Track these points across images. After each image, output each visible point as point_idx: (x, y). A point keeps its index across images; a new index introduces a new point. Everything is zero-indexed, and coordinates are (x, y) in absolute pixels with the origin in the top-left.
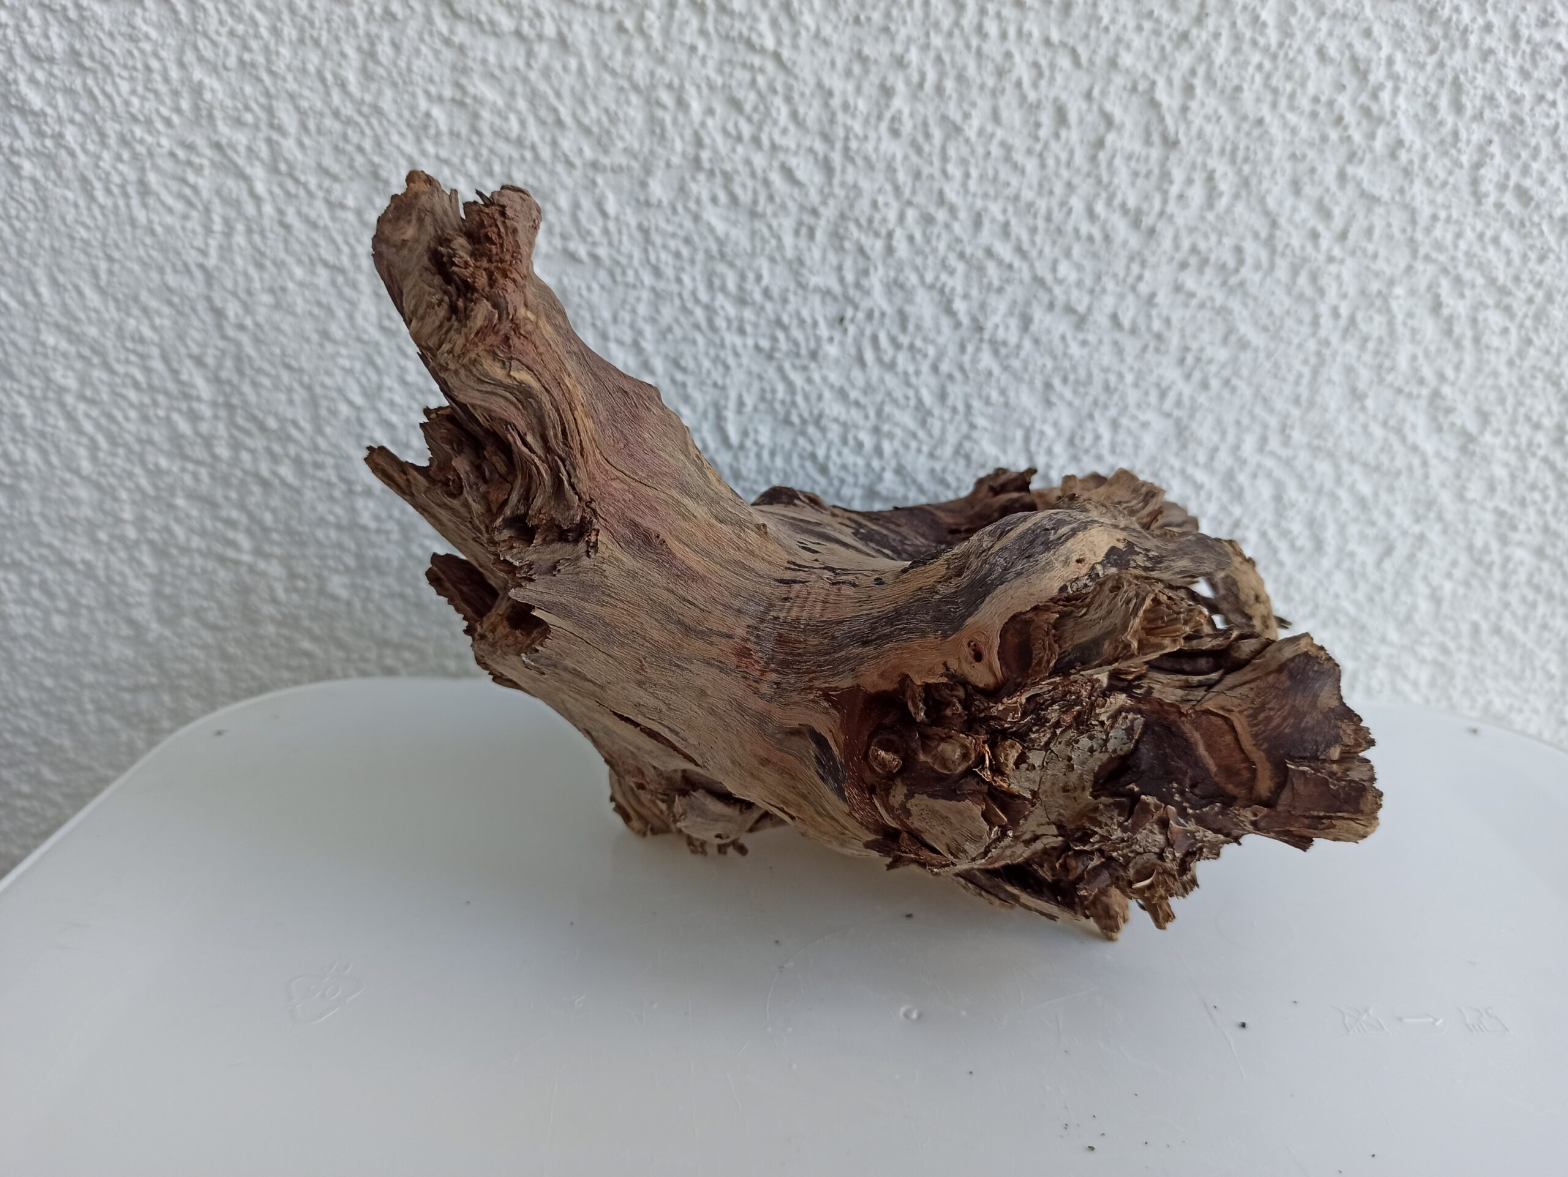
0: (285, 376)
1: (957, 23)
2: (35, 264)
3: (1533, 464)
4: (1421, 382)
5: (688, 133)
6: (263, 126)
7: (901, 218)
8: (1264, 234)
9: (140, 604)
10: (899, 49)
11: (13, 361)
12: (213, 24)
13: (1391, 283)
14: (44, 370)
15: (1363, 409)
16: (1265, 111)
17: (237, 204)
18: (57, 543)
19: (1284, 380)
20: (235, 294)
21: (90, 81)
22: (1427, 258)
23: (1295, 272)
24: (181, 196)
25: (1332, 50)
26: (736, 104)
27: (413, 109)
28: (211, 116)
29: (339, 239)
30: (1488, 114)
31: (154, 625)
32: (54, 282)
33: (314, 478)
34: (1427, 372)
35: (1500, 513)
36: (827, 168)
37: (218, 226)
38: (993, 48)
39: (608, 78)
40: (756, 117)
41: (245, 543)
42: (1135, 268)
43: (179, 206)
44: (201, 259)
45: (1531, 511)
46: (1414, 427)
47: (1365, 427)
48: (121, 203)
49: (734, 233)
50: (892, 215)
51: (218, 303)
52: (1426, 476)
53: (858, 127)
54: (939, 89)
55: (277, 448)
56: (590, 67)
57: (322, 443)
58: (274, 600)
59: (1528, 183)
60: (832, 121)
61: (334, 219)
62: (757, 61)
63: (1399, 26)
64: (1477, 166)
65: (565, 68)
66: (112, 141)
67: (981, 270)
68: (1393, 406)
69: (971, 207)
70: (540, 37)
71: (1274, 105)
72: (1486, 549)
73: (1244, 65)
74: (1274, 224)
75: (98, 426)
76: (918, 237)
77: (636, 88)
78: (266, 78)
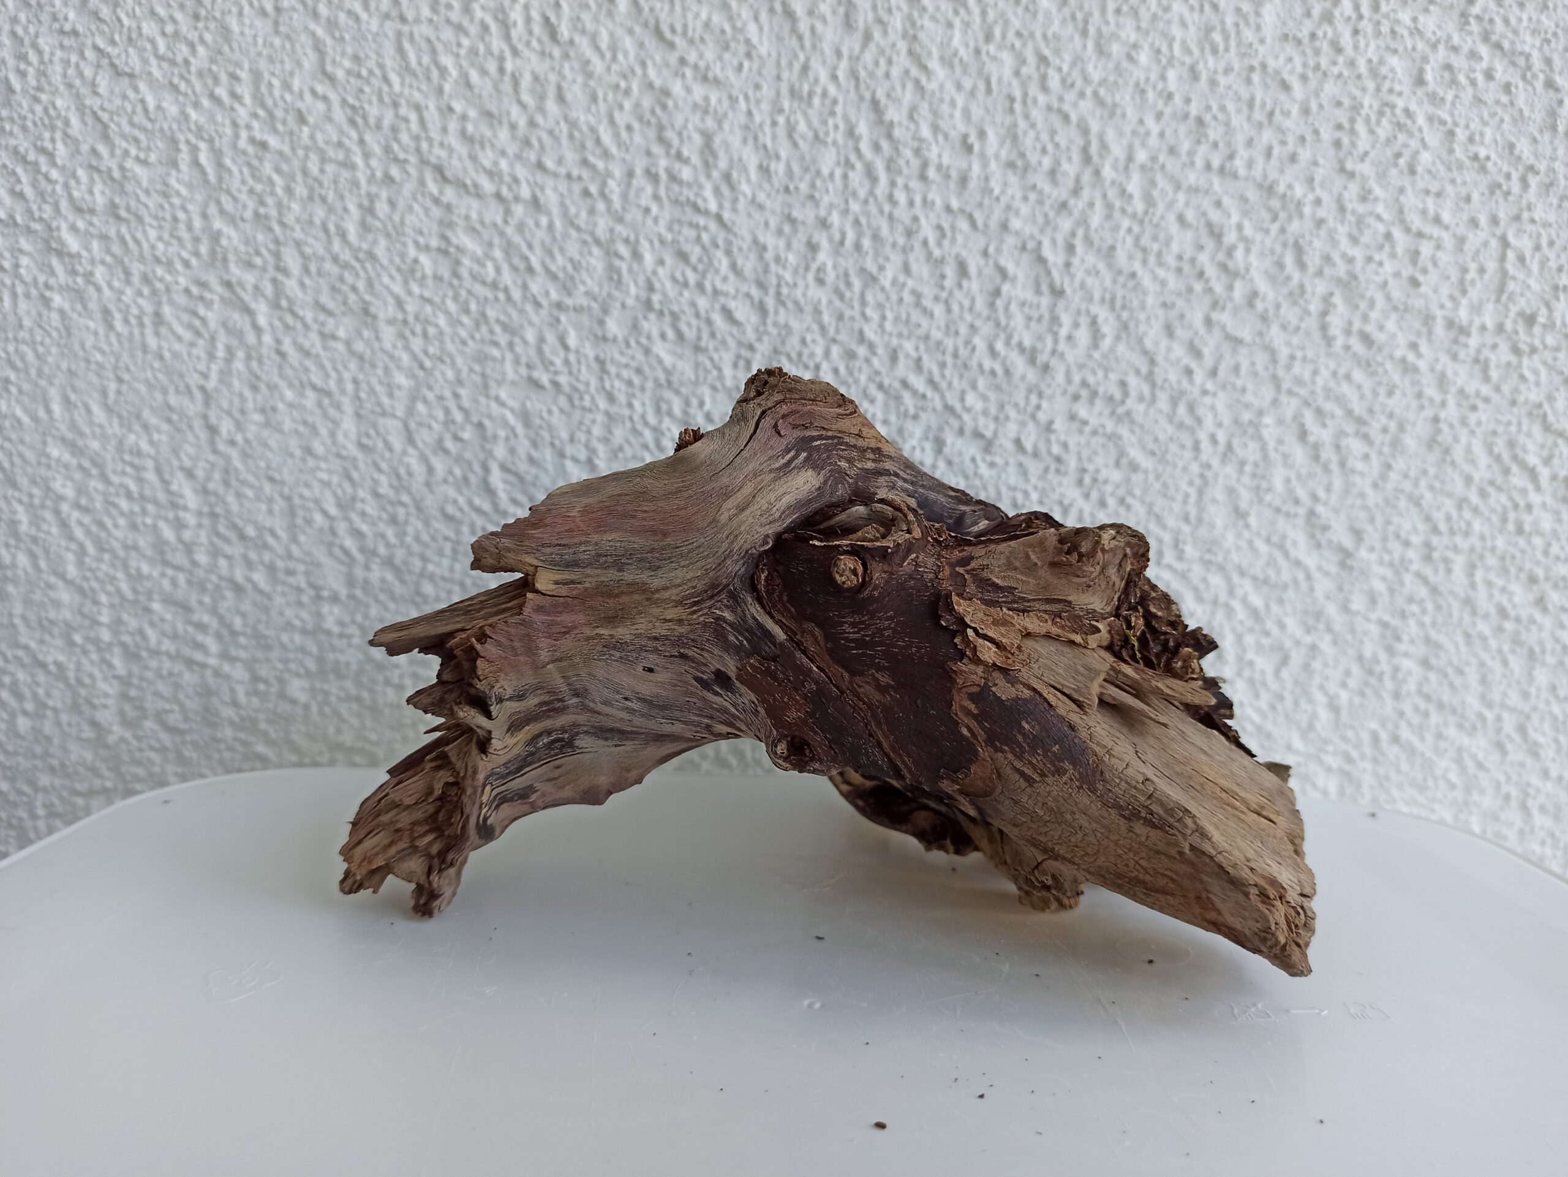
0: (268, 488)
1: (871, 193)
2: (51, 384)
3: (1408, 578)
4: (1297, 502)
5: (641, 279)
6: (270, 268)
7: (827, 353)
8: (1144, 370)
9: (105, 706)
10: (822, 213)
11: (18, 471)
12: (235, 183)
13: (1260, 413)
14: (45, 480)
15: (1247, 526)
16: (1137, 266)
17: (239, 334)
18: (33, 645)
19: (1173, 499)
20: (229, 413)
21: (124, 230)
22: (1290, 392)
23: (1174, 402)
24: (190, 327)
25: (1190, 216)
26: (683, 256)
27: (403, 256)
28: (225, 260)
29: (328, 365)
30: (1327, 271)
31: (115, 728)
32: (67, 401)
33: (284, 583)
34: (1302, 493)
35: (1385, 625)
36: (762, 310)
37: (221, 353)
38: (902, 213)
39: (573, 233)
40: (700, 267)
41: (213, 647)
42: (1034, 399)
43: (187, 336)
44: (202, 382)
45: (1412, 622)
46: (1295, 543)
47: (1250, 543)
48: (136, 332)
49: (680, 364)
50: (819, 351)
51: (213, 420)
52: (1312, 589)
53: (788, 276)
54: (858, 247)
55: (253, 556)
56: (558, 224)
57: (295, 551)
58: (235, 703)
59: (1369, 328)
60: (766, 271)
61: (325, 348)
62: (702, 221)
63: (1244, 199)
64: (1324, 314)
65: (537, 225)
66: (136, 279)
67: (898, 399)
68: (1273, 523)
69: (887, 345)
70: (517, 199)
71: (1145, 262)
72: (1376, 660)
73: (1116, 228)
74: (1152, 362)
75: (88, 532)
76: (842, 370)
77: (597, 242)
78: (277, 228)
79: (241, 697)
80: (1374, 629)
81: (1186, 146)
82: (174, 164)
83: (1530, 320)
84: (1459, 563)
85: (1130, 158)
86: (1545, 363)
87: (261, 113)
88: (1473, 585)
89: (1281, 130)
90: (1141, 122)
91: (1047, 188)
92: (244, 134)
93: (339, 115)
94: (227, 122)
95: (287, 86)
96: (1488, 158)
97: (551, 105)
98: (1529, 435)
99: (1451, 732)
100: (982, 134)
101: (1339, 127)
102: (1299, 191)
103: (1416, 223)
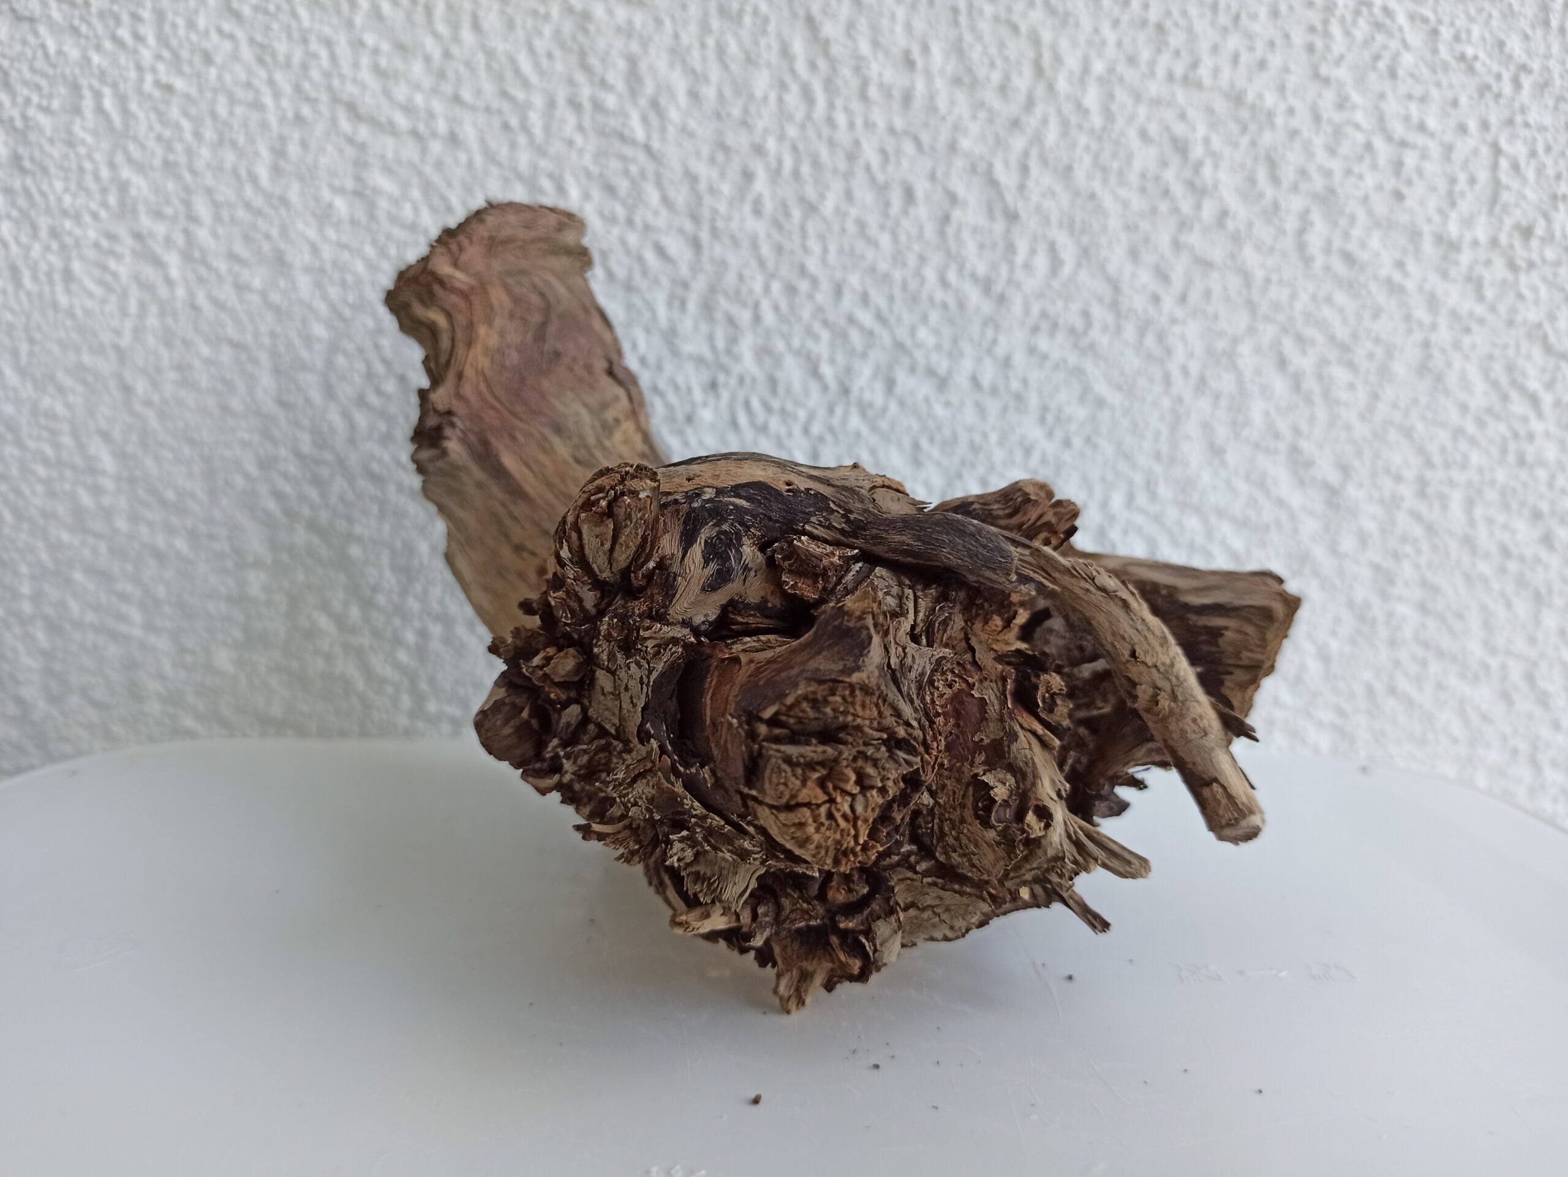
0: (187, 450)
1: (809, 117)
4: (1277, 436)
6: (181, 218)
7: (767, 289)
8: (1108, 298)
9: (30, 682)
10: (757, 139)
12: (142, 130)
13: (1235, 341)
15: (1224, 464)
16: (1097, 187)
17: (152, 289)
19: (1143, 436)
20: (144, 372)
22: (1267, 319)
23: (1142, 332)
24: (101, 282)
25: (1153, 129)
27: (317, 200)
28: (134, 210)
30: (1302, 185)
33: (207, 549)
34: (1283, 426)
36: (696, 244)
37: (133, 307)
38: (843, 136)
39: (494, 170)
40: (629, 201)
41: (136, 615)
42: (990, 333)
43: (98, 291)
44: (115, 339)
45: (1406, 565)
46: (1277, 481)
47: (1228, 484)
48: (47, 289)
50: (758, 286)
51: (128, 380)
53: (722, 207)
54: (796, 174)
55: (175, 520)
56: (478, 160)
57: (217, 515)
59: (1352, 247)
60: (700, 203)
61: (241, 300)
62: (628, 151)
63: (1210, 111)
64: (1301, 232)
65: (456, 161)
66: (44, 234)
67: (844, 336)
68: (1252, 460)
69: (831, 279)
70: (434, 135)
71: (1105, 181)
72: (1367, 605)
73: (1074, 145)
74: (1116, 289)
76: (783, 307)
78: (188, 177)
79: (168, 668)
80: (1366, 573)
81: (1145, 55)
82: (77, 111)
83: (1527, 232)
84: (1456, 499)
85: (1086, 69)
86: (1544, 279)
87: (167, 54)
88: (1472, 523)
89: (1249, 36)
90: (1096, 31)
92: (149, 78)
93: (247, 53)
94: (131, 65)
95: (191, 25)
96: (1476, 58)
97: (467, 35)
98: (1529, 358)
100: (926, 49)
101: (1312, 29)
102: (1270, 99)
103: (1399, 130)
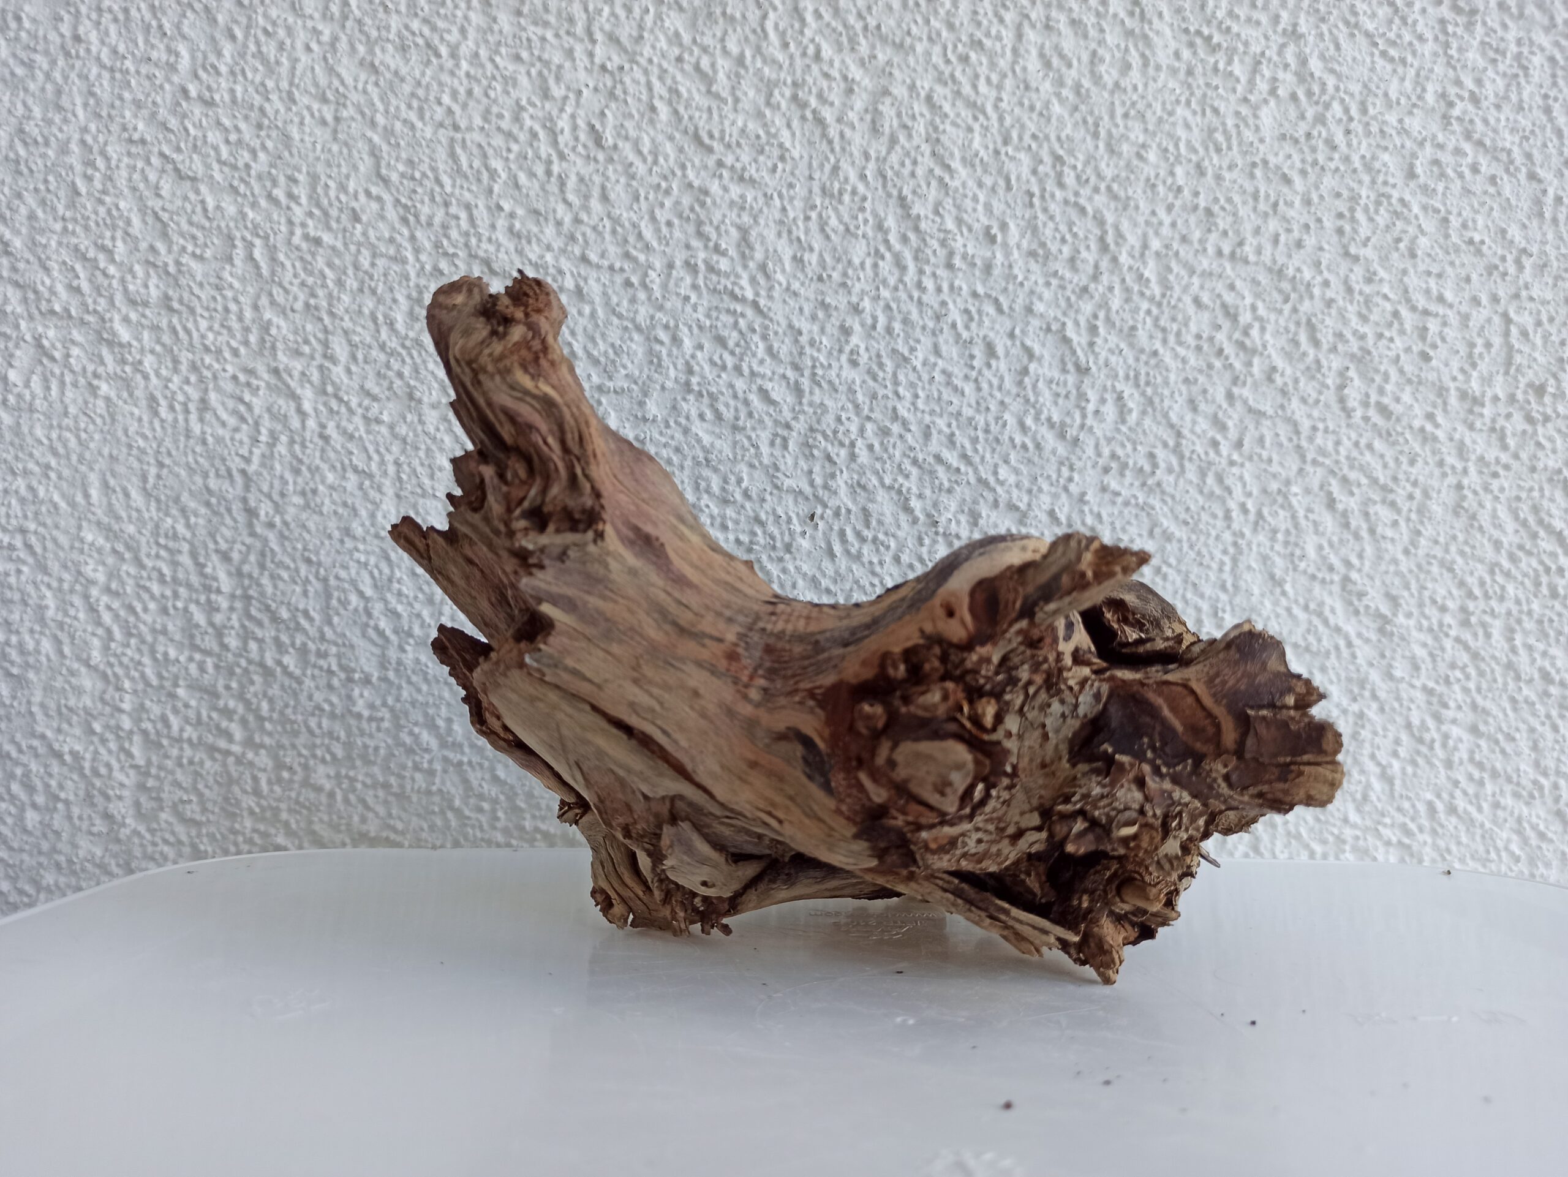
0: (303, 569)
2: (92, 469)
3: (1448, 644)
4: (1331, 569)
5: (680, 363)
6: (317, 356)
7: (862, 431)
8: (1171, 443)
9: (120, 798)
10: (854, 299)
11: (50, 555)
12: (288, 277)
13: (1288, 483)
14: (78, 564)
15: (1284, 593)
16: (1158, 345)
17: (284, 419)
18: (49, 734)
19: (1209, 567)
20: (269, 496)
21: (175, 321)
22: (1315, 462)
23: (1203, 474)
24: (235, 412)
25: (1205, 298)
26: (721, 341)
28: (273, 348)
29: (371, 449)
30: (1340, 347)
31: (129, 821)
32: (105, 485)
33: (314, 666)
34: (1334, 560)
35: (1430, 692)
36: (798, 391)
37: (264, 438)
38: (930, 298)
39: (615, 321)
40: (737, 350)
42: (1065, 472)
43: (232, 421)
44: (243, 465)
45: (1456, 688)
46: (1333, 611)
47: (1289, 610)
48: (181, 418)
49: (718, 443)
50: (854, 428)
51: (252, 504)
52: (1354, 656)
53: (823, 359)
54: (889, 330)
55: (285, 638)
56: (600, 312)
57: (329, 633)
58: (257, 792)
59: (1386, 400)
60: (801, 354)
61: (368, 432)
62: (739, 308)
63: (1255, 282)
64: (1341, 387)
65: (580, 313)
66: (184, 367)
67: (932, 473)
68: (1310, 591)
69: (920, 422)
71: (1165, 341)
72: (1424, 726)
73: (1137, 310)
74: (1179, 434)
75: (116, 616)
76: (877, 446)
77: (638, 328)
78: (327, 320)
79: (264, 786)
80: (1420, 696)
81: (1197, 235)
82: (230, 259)
83: (1540, 390)
84: (1497, 628)
85: (1145, 246)
86: (1559, 431)
87: (316, 212)
88: (1514, 650)
89: (1285, 219)
90: (1154, 213)
91: (1068, 275)
92: (298, 232)
93: (391, 214)
94: (283, 220)
95: (343, 188)
96: (1482, 242)
97: (595, 204)
98: (1552, 500)
99: (1508, 801)
100: (1004, 226)
101: (1340, 216)
102: (1307, 274)
103: (1421, 302)
